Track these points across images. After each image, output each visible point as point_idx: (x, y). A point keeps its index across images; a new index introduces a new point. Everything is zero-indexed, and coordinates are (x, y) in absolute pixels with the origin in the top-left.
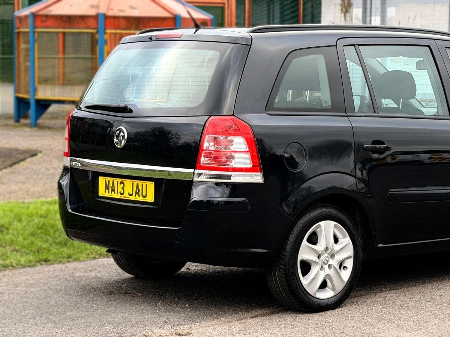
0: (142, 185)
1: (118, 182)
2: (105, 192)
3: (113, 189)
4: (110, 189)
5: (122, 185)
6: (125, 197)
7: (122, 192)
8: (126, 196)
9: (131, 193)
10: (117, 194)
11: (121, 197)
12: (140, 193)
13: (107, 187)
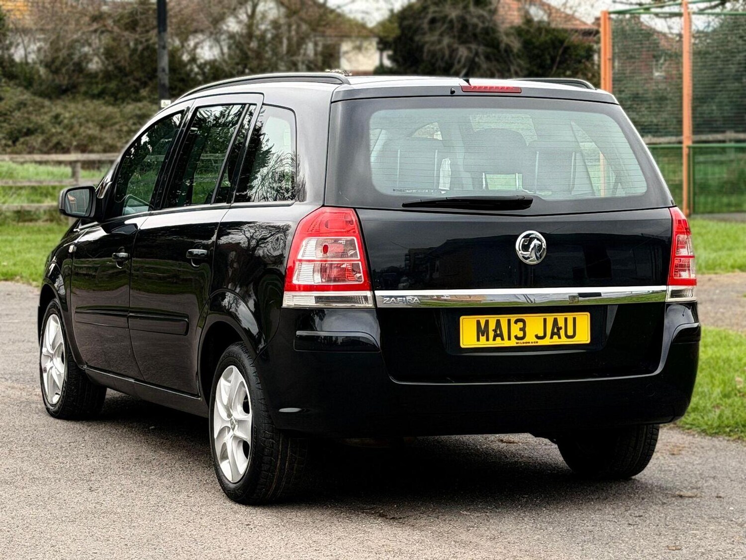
0: (566, 319)
1: (509, 321)
2: (478, 340)
3: (498, 332)
4: (491, 334)
5: (520, 325)
6: (529, 343)
7: (520, 334)
8: (530, 340)
9: (541, 334)
10: (509, 339)
11: (517, 343)
12: (562, 332)
13: (482, 331)
